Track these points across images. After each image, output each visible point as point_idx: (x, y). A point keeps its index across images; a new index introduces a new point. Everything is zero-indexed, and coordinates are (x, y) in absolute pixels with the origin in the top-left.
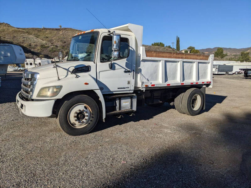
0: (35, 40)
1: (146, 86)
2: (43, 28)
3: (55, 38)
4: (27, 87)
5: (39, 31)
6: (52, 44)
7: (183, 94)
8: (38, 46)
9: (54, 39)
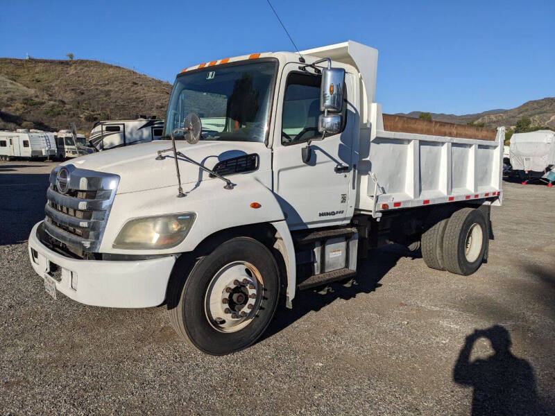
0: (9, 86)
1: (384, 206)
2: (27, 58)
3: (57, 82)
4: (62, 211)
5: (17, 65)
6: (50, 95)
7: (443, 222)
8: (16, 100)
9: (56, 85)
